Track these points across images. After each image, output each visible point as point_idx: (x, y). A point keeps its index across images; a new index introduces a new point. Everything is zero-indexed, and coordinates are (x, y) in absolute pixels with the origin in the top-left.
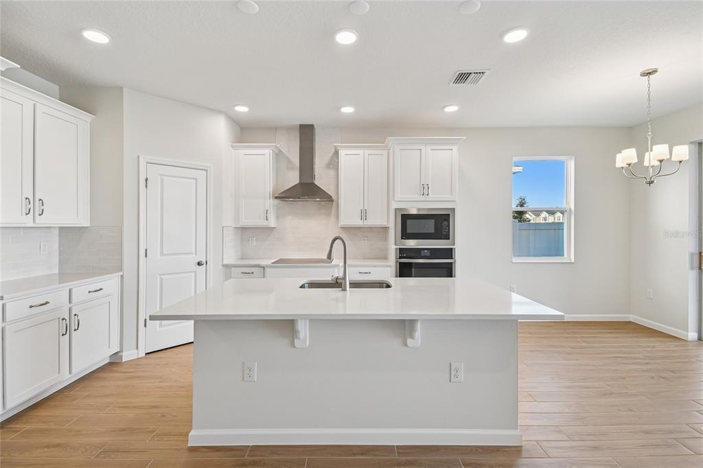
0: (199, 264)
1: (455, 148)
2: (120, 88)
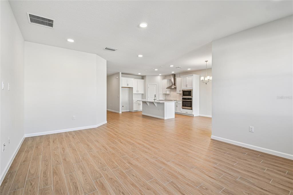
1: (192, 77)
2: (146, 76)
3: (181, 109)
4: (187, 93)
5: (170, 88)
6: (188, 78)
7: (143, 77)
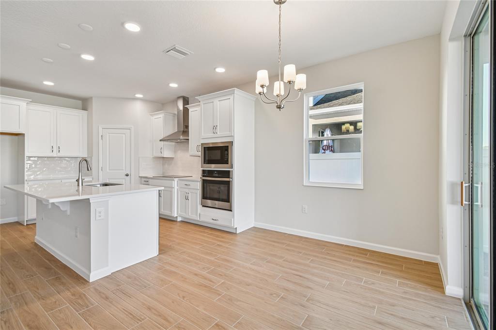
0: (127, 175)
1: (232, 97)
2: (91, 98)
3: (200, 207)
4: (217, 155)
6: (220, 104)
7: (84, 103)
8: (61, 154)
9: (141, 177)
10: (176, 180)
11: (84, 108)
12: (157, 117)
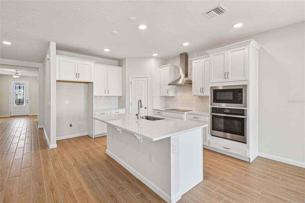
0: (146, 108)
1: (247, 48)
2: (125, 59)
3: (209, 136)
5: (174, 83)
6: (232, 54)
7: (120, 62)
8: (110, 94)
9: (154, 110)
10: (186, 113)
11: (120, 65)
12: (163, 69)
